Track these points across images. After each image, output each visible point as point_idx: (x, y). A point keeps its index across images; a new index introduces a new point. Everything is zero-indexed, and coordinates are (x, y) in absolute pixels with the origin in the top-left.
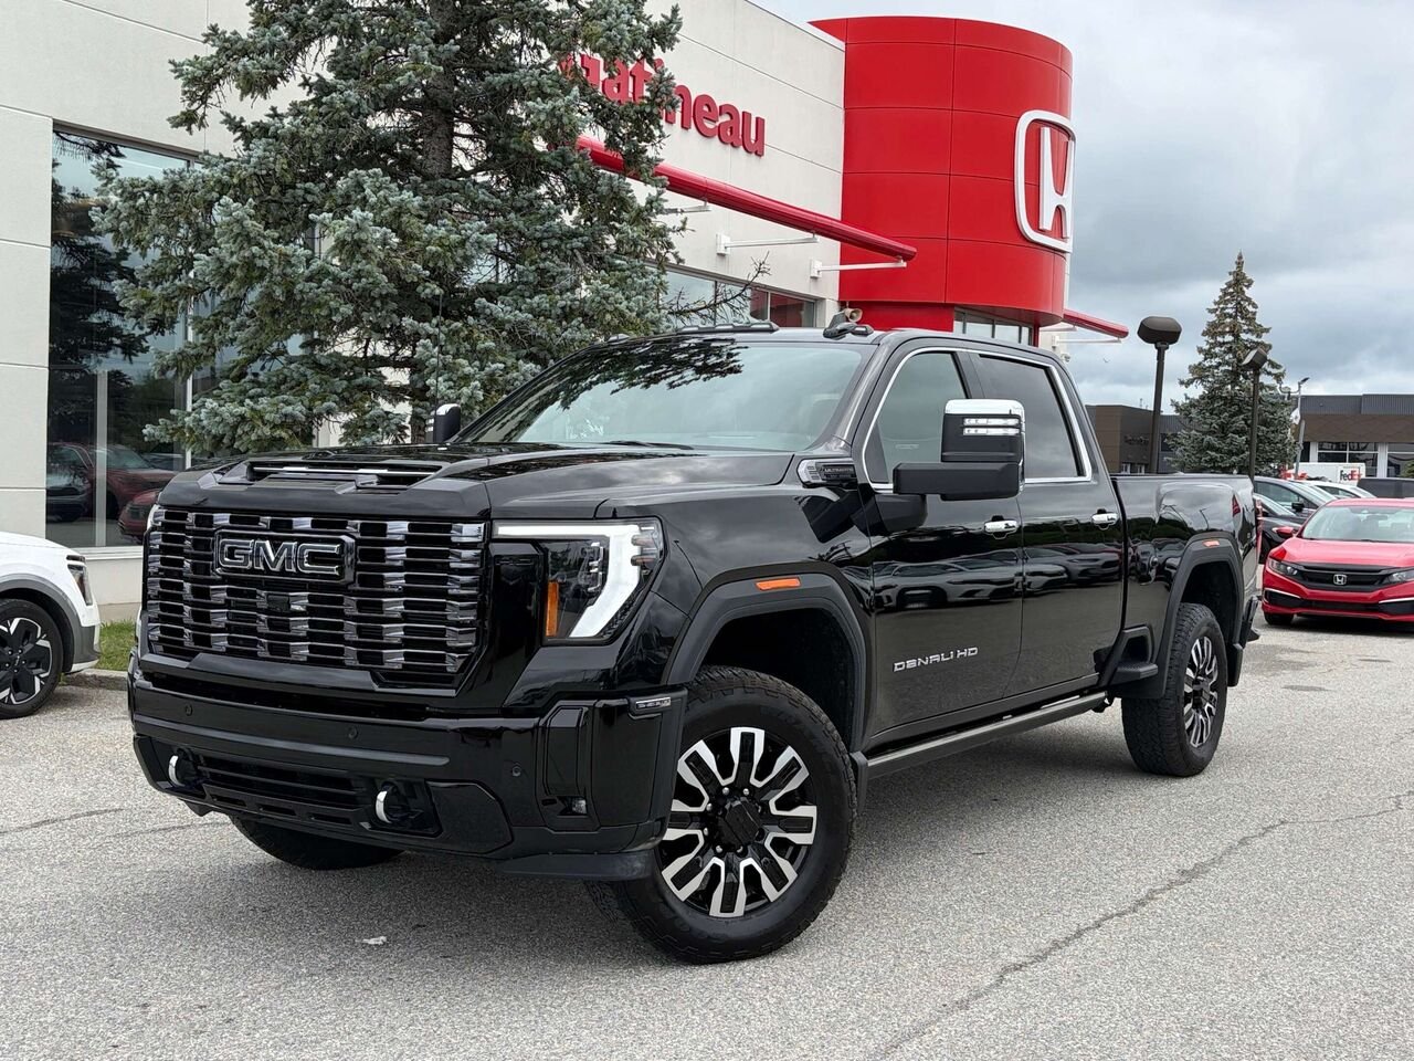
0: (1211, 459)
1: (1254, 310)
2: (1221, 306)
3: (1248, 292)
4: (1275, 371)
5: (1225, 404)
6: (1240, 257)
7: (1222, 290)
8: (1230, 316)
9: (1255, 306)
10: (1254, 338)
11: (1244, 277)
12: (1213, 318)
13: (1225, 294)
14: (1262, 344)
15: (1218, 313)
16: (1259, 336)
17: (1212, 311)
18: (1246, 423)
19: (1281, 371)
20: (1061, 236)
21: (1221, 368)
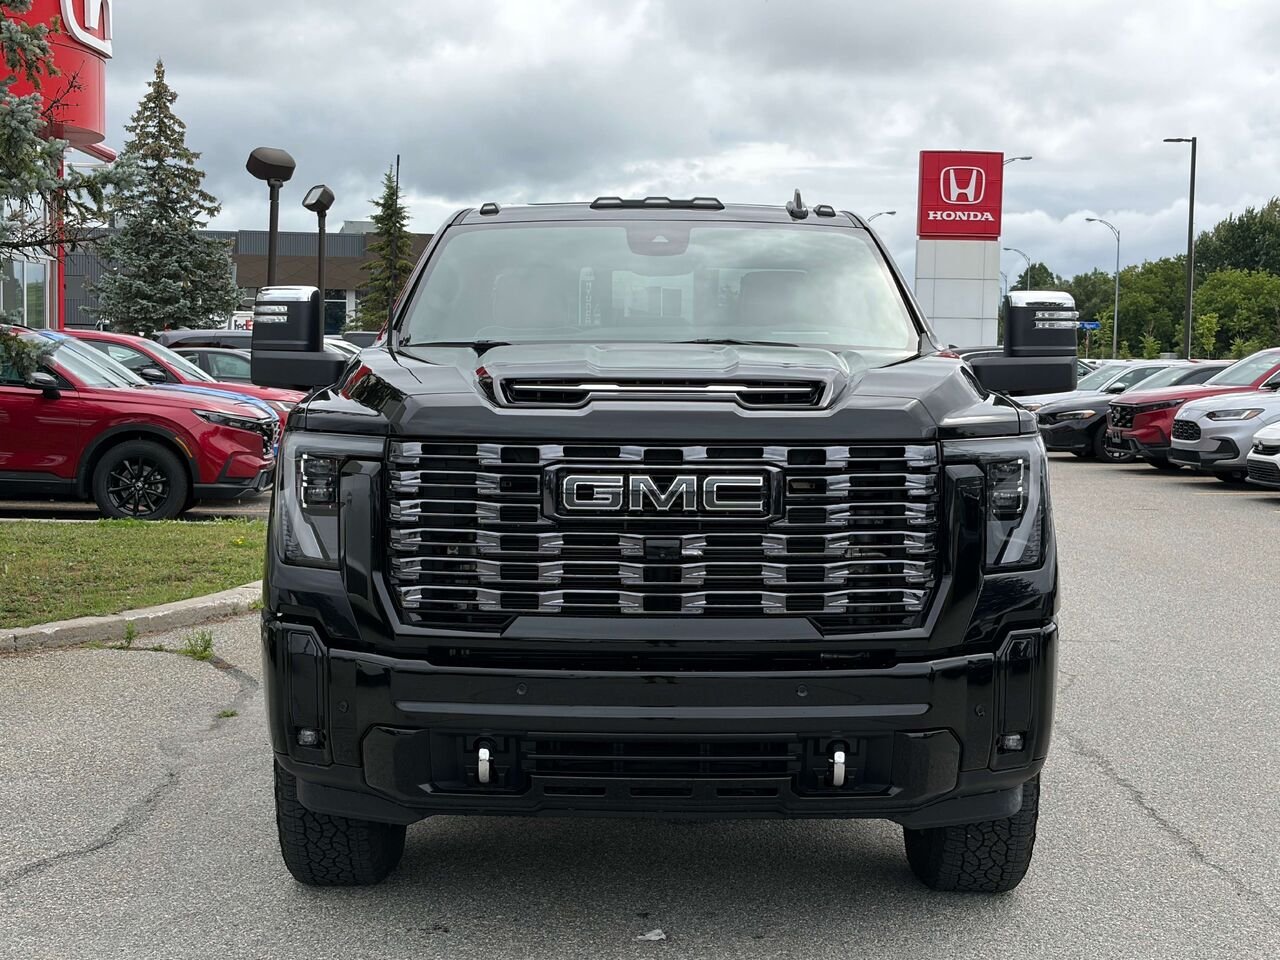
0: (142, 309)
1: (181, 130)
2: (142, 123)
3: (173, 108)
4: (207, 204)
5: (152, 242)
6: (160, 65)
7: (141, 104)
8: (153, 136)
9: (181, 125)
10: (183, 163)
11: (166, 87)
12: (132, 137)
13: (145, 109)
14: (193, 171)
15: (138, 131)
16: (189, 162)
17: (132, 129)
18: (180, 266)
19: (216, 205)
20: (102, 34)
21: (146, 199)
